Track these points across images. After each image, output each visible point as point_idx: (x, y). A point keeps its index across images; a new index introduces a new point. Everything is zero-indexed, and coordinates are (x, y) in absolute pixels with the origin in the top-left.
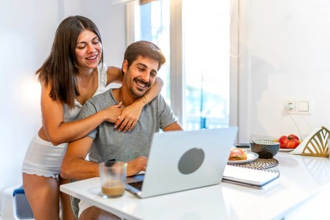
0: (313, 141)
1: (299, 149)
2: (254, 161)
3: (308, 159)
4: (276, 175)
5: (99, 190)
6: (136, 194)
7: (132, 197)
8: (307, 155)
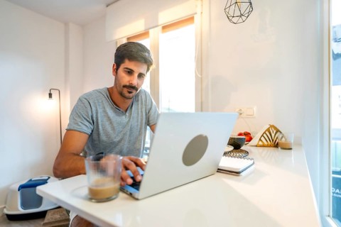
0: (265, 135)
1: (254, 142)
2: (232, 151)
3: (261, 149)
4: (251, 162)
5: (85, 192)
6: (131, 194)
7: (127, 199)
8: (261, 146)
